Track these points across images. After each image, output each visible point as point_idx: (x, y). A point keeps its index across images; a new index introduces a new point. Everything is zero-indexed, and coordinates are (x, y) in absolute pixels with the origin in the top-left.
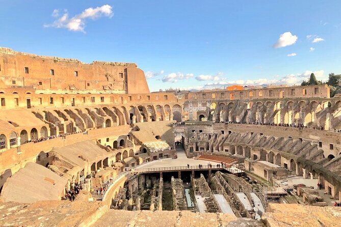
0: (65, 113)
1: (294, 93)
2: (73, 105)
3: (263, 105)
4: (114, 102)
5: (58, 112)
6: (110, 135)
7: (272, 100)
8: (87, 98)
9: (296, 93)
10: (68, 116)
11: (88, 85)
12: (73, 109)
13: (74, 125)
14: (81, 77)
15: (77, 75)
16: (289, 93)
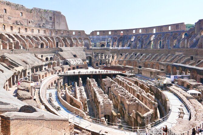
0: (14, 36)
1: (162, 30)
2: (19, 32)
3: (142, 38)
4: (46, 34)
5: (9, 35)
6: (43, 53)
7: (147, 34)
8: (28, 29)
9: (163, 30)
10: (16, 39)
11: (29, 22)
12: (19, 35)
13: (20, 45)
14: (24, 16)
15: (22, 15)
16: (159, 30)
